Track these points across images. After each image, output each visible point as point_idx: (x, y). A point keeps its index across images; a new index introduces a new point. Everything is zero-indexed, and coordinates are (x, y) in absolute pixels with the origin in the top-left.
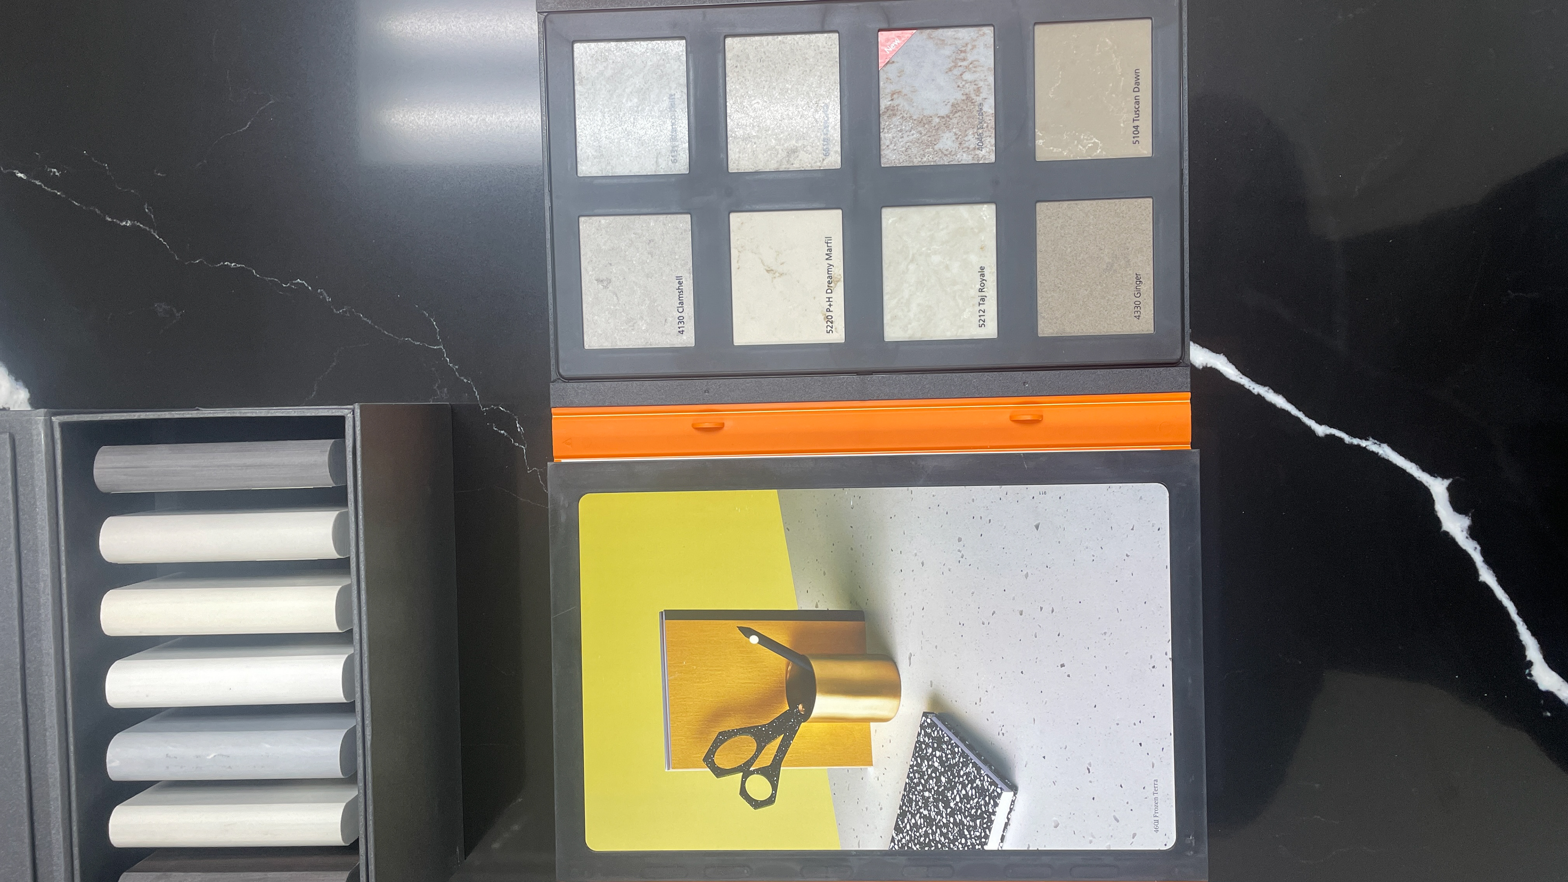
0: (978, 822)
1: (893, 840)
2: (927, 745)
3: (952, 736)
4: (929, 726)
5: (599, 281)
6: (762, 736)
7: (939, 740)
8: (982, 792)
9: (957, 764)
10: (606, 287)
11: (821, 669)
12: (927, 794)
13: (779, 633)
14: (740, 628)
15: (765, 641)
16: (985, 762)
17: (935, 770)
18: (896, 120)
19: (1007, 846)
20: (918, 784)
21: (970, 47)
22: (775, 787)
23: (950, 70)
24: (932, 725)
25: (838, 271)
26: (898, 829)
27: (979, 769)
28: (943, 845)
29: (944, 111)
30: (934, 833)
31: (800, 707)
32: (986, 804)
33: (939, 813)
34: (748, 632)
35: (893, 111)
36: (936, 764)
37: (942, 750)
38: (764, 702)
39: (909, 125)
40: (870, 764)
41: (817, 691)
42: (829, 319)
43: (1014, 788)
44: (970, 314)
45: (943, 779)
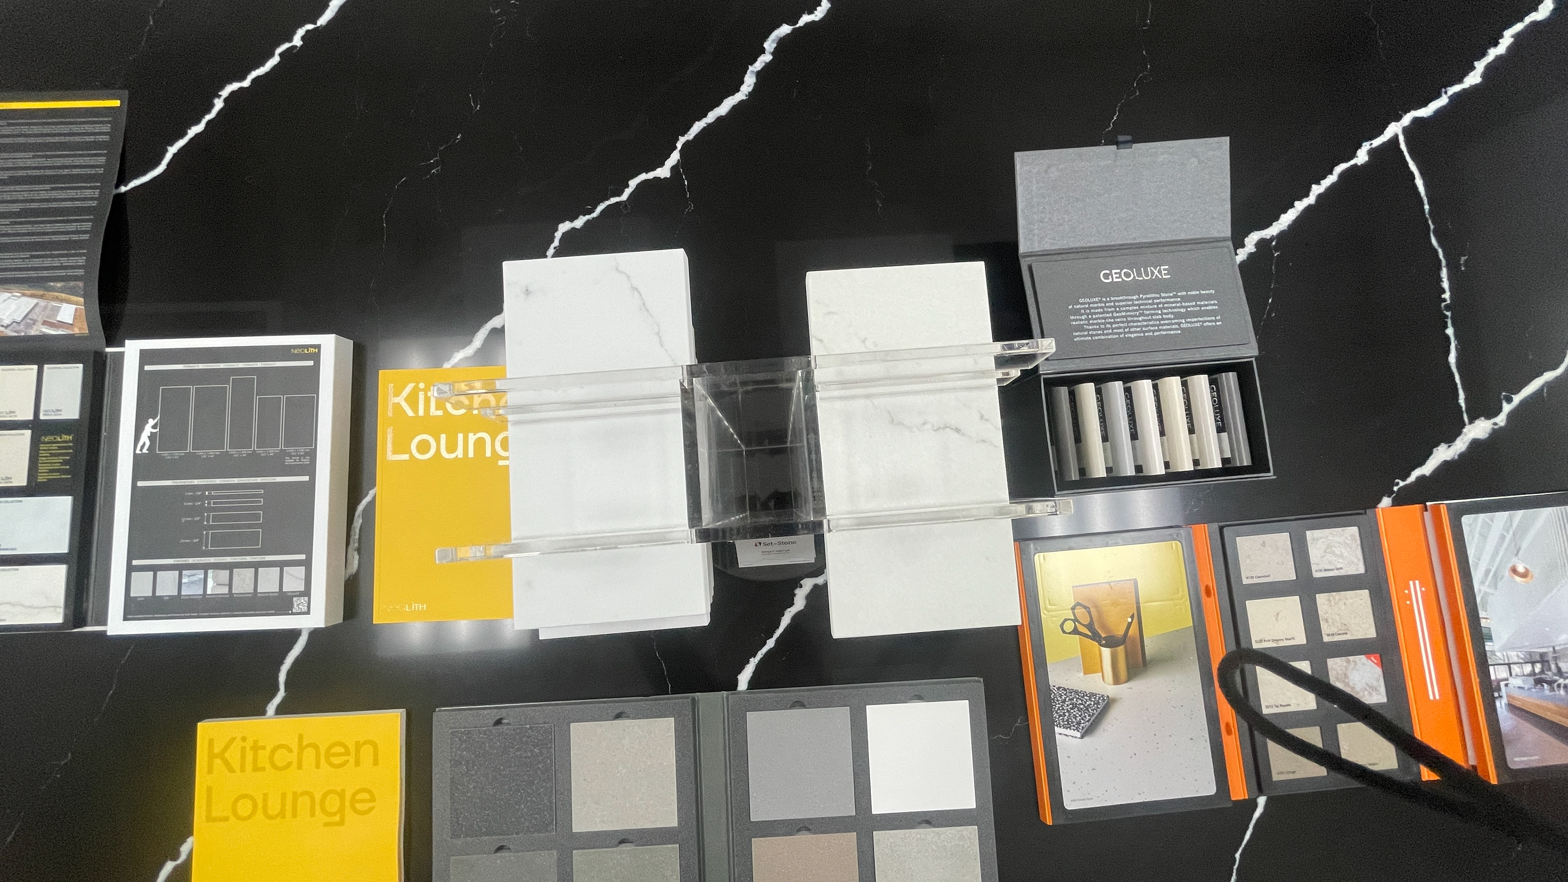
0: (1066, 723)
1: (1054, 686)
2: (1095, 698)
3: (1100, 709)
4: (1103, 698)
5: (1264, 542)
6: (1090, 626)
7: (1098, 703)
8: (1079, 723)
9: (1089, 712)
10: (1261, 545)
11: (1121, 649)
12: (1075, 700)
13: (1133, 631)
14: (1133, 614)
15: (1130, 624)
16: (1091, 724)
17: (1086, 703)
18: (1345, 664)
19: (1057, 736)
20: (1078, 695)
21: (1377, 692)
22: (1069, 633)
23: (1367, 685)
24: (1104, 700)
25: (1281, 644)
26: (1059, 688)
27: (1088, 721)
28: (1055, 708)
29: (1351, 684)
30: (1059, 704)
31: (1104, 642)
32: (1074, 726)
33: (1068, 705)
34: (1132, 617)
35: (1348, 662)
36: (1088, 703)
37: (1094, 705)
38: (1104, 626)
39: (1344, 670)
40: (1084, 674)
41: (1112, 649)
42: (1261, 641)
43: (1082, 737)
44: (1271, 702)
45: (1082, 706)
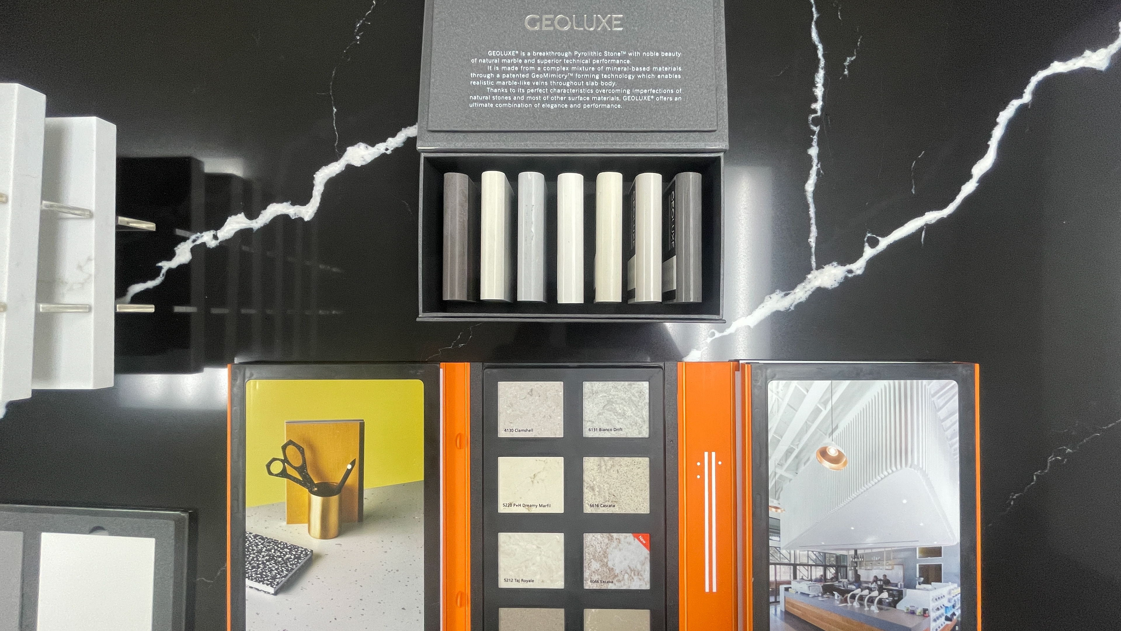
0: (259, 576)
1: (250, 533)
2: (296, 552)
3: (301, 564)
4: (306, 553)
5: (532, 390)
6: (302, 469)
7: (299, 558)
8: (274, 578)
9: (287, 566)
10: (528, 393)
11: (334, 500)
12: (273, 551)
13: (352, 480)
14: (355, 460)
15: (349, 472)
16: (288, 580)
17: (285, 555)
18: (606, 541)
19: (247, 590)
20: (278, 546)
21: (640, 577)
22: (277, 475)
23: (630, 568)
24: (306, 555)
25: (534, 510)
26: (256, 536)
27: (285, 577)
28: (248, 558)
29: (610, 564)
30: (254, 554)
31: (316, 489)
32: (268, 580)
33: (263, 557)
34: (353, 463)
35: (611, 539)
36: (287, 556)
37: (294, 559)
38: (318, 471)
39: (604, 546)
40: (288, 523)
41: (324, 498)
42: (510, 505)
43: (276, 593)
44: (511, 575)
45: (280, 559)
